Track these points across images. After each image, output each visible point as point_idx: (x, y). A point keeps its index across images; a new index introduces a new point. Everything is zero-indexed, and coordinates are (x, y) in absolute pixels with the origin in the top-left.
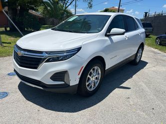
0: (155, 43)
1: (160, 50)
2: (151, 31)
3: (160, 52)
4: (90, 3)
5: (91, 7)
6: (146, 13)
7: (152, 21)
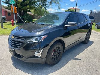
0: (95, 28)
1: (96, 31)
2: (94, 21)
3: (96, 32)
4: (59, 6)
5: (60, 9)
6: (91, 11)
7: (95, 15)
